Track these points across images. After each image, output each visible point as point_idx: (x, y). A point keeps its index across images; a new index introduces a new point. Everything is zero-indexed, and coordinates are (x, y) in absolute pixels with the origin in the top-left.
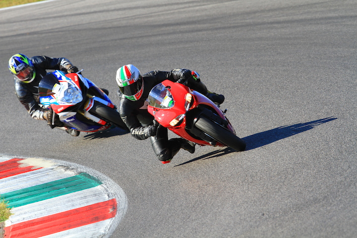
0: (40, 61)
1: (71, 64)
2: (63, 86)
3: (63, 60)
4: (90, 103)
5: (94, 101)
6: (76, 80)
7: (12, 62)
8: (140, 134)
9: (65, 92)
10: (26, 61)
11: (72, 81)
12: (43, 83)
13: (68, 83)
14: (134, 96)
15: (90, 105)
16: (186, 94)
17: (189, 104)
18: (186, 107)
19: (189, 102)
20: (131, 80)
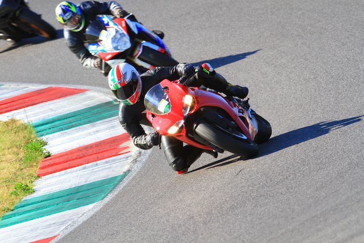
0: (89, 6)
1: (121, 8)
2: (110, 32)
3: (113, 4)
4: (138, 49)
5: (144, 46)
6: (124, 25)
7: (58, 11)
8: (142, 143)
9: (112, 38)
10: (73, 9)
11: (120, 27)
12: (91, 29)
13: (116, 29)
14: (128, 100)
15: (139, 51)
16: (184, 96)
17: (189, 108)
18: (186, 111)
19: (189, 106)
20: (122, 82)
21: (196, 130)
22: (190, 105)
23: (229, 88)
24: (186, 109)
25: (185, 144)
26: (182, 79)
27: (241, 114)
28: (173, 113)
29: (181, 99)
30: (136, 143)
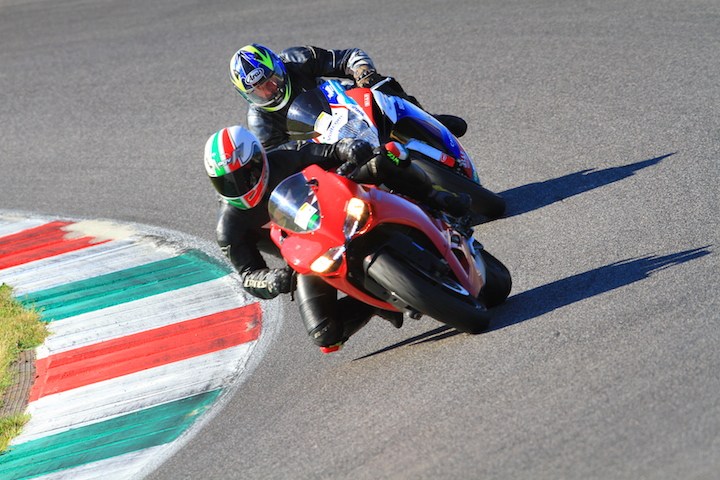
0: (302, 58)
2: (337, 117)
3: (354, 54)
6: (367, 104)
7: (235, 65)
8: (259, 287)
10: (267, 62)
11: (358, 107)
13: (350, 112)
14: (242, 198)
16: (349, 200)
17: (356, 223)
18: (350, 230)
19: (356, 219)
20: (234, 161)
21: (371, 269)
22: (359, 218)
23: (434, 193)
24: (350, 225)
25: (341, 295)
26: (347, 167)
27: (455, 245)
28: (324, 232)
29: (342, 205)
30: (246, 285)
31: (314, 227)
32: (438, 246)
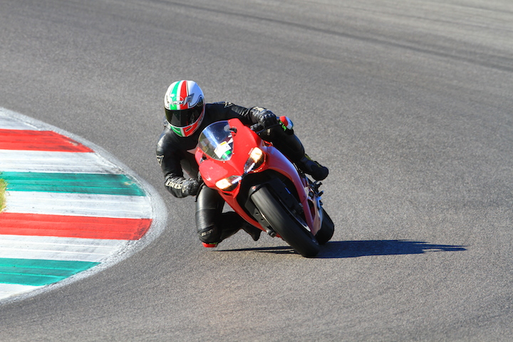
8: (175, 187)
14: (181, 128)
16: (254, 148)
18: (248, 168)
19: (254, 162)
20: (185, 104)
21: (253, 195)
23: (304, 159)
24: (249, 164)
26: (258, 127)
27: (310, 198)
28: (232, 164)
29: (249, 149)
30: (167, 185)
31: (226, 158)
32: (300, 195)
